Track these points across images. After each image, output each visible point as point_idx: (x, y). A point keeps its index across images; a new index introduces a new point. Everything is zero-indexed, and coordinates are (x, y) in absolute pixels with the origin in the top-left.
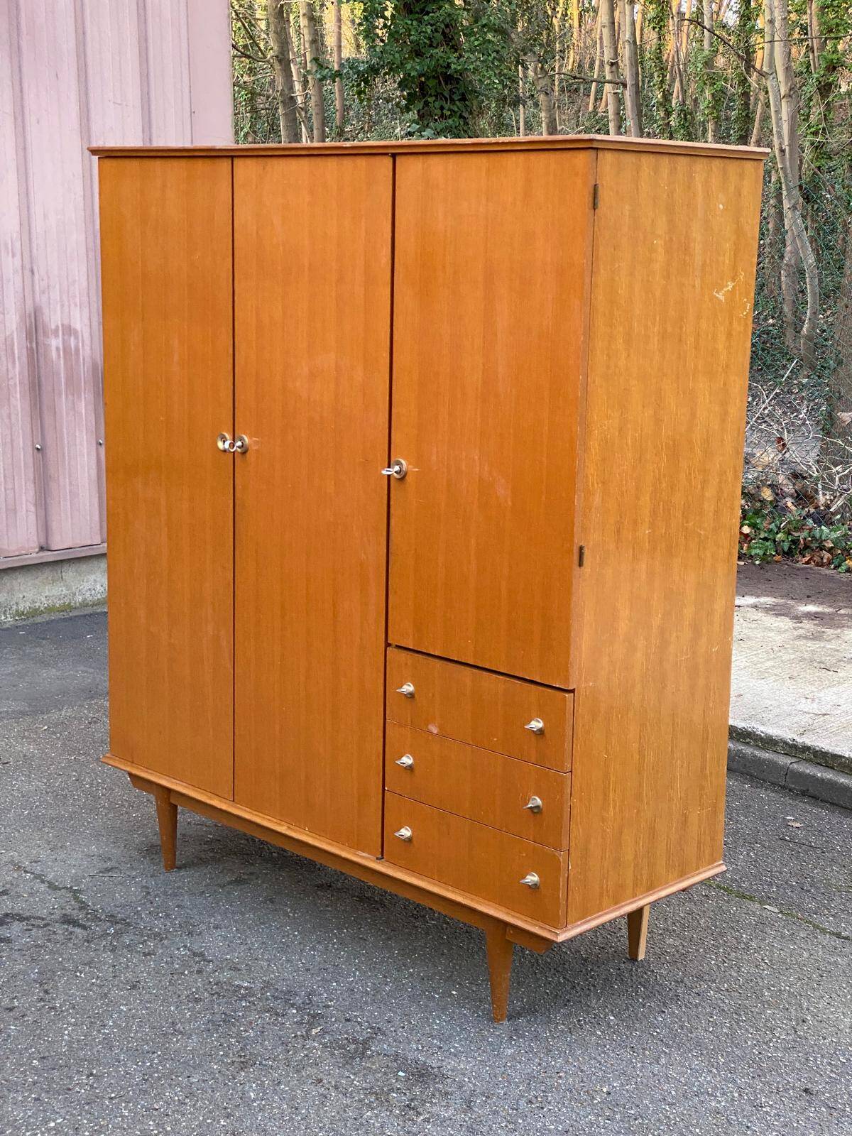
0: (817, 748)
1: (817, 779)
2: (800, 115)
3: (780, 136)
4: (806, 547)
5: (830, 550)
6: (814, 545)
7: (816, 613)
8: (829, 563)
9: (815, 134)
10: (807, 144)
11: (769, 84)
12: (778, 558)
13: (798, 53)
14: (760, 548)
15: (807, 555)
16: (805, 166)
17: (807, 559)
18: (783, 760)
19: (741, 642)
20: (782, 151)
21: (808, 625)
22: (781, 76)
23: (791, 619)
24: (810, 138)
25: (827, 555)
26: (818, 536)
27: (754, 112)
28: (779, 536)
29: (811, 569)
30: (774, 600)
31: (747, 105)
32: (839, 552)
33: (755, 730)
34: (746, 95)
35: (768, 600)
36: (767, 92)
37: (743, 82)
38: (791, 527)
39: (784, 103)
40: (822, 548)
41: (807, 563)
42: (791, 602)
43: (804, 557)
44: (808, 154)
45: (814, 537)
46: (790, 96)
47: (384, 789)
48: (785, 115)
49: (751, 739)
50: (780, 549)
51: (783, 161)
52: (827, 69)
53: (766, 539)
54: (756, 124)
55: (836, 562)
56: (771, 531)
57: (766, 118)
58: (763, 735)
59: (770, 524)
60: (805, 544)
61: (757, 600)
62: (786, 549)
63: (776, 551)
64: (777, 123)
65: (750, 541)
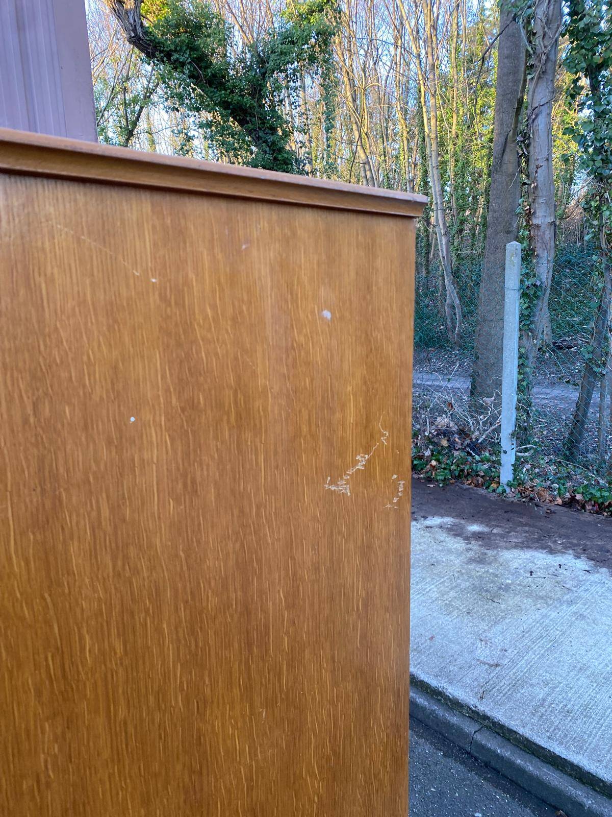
0: (495, 720)
1: (498, 755)
2: (450, 243)
3: (442, 251)
4: (468, 474)
5: (482, 477)
6: (473, 474)
7: (479, 533)
8: (482, 485)
9: (457, 250)
10: (454, 254)
11: (437, 230)
12: (453, 481)
13: (448, 219)
14: (442, 475)
15: (469, 479)
16: (453, 263)
17: (469, 482)
18: (469, 728)
19: (432, 566)
20: (443, 257)
21: (475, 545)
22: (441, 227)
23: (464, 540)
24: (454, 252)
25: (480, 480)
26: (475, 468)
27: (431, 243)
28: (452, 467)
29: (472, 488)
30: (452, 520)
31: (428, 240)
32: (488, 478)
33: (445, 691)
34: (428, 236)
35: (448, 520)
36: (436, 234)
37: (426, 230)
38: (459, 462)
39: (443, 237)
40: (478, 475)
41: (470, 484)
42: (463, 522)
43: (468, 480)
44: (454, 258)
45: (472, 469)
46: (446, 234)
48: (444, 242)
49: (442, 697)
50: (453, 475)
51: (444, 262)
52: (461, 223)
53: (444, 469)
54: (433, 248)
55: (487, 484)
56: (447, 464)
57: (436, 245)
58: (451, 697)
59: (447, 460)
60: (468, 473)
61: (442, 520)
62: (457, 474)
63: (451, 476)
64: (441, 246)
65: (436, 470)
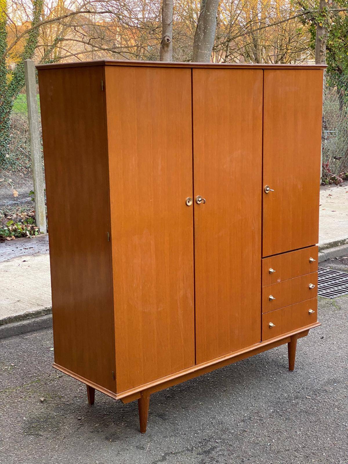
47: (261, 314)
